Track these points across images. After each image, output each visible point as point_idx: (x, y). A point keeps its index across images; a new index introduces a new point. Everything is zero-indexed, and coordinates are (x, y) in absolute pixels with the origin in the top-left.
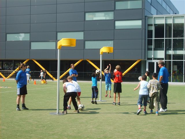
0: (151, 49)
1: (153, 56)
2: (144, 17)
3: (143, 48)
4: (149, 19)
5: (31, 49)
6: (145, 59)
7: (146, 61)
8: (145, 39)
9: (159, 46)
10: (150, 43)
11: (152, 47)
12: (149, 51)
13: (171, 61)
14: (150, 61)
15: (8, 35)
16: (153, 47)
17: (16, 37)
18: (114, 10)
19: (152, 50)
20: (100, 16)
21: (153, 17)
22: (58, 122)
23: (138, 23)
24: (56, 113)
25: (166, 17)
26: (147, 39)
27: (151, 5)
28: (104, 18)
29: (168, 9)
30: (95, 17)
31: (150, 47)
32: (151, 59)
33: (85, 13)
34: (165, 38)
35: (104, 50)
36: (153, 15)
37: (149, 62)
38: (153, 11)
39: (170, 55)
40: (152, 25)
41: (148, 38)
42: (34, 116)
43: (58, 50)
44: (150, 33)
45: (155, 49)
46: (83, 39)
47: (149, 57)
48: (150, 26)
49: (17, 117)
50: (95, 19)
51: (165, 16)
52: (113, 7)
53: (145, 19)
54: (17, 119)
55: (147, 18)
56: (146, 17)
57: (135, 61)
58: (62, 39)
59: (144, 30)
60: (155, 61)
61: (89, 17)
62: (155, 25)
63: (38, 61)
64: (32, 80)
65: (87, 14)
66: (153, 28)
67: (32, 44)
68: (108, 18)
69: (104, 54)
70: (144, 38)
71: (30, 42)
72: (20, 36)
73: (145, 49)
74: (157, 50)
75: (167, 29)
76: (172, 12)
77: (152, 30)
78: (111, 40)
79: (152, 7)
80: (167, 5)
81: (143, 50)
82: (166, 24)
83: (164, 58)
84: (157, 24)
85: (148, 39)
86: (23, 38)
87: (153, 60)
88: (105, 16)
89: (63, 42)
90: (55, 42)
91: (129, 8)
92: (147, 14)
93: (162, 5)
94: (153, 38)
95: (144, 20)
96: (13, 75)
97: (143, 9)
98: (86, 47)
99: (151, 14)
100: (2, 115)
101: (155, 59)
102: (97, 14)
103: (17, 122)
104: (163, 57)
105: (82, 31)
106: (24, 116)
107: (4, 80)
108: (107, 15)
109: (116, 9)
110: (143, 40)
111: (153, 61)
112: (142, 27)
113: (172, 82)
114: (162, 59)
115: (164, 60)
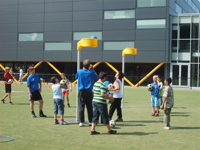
0: (176, 51)
1: (177, 59)
2: (168, 16)
3: (167, 49)
4: (173, 18)
5: (45, 50)
6: (169, 61)
7: (170, 64)
8: (169, 40)
9: (184, 48)
10: (174, 44)
11: (177, 48)
12: (173, 53)
13: (198, 64)
14: (175, 64)
15: (20, 35)
16: (178, 48)
17: (28, 36)
18: (135, 8)
19: (177, 52)
20: (120, 15)
21: (178, 16)
22: (79, 131)
23: (161, 23)
24: (76, 120)
25: (192, 16)
26: (171, 39)
27: (176, 2)
28: (124, 17)
29: (194, 7)
30: (115, 15)
31: (174, 48)
32: (176, 62)
33: (104, 11)
34: (191, 39)
35: (127, 51)
36: (178, 14)
37: (173, 65)
38: (178, 9)
39: (196, 58)
40: (176, 25)
41: (172, 39)
42: (51, 124)
43: (78, 51)
44: (175, 33)
45: (181, 51)
46: (101, 39)
47: (174, 59)
48: (174, 25)
49: (33, 125)
50: (114, 17)
51: (191, 14)
52: (135, 5)
53: (169, 18)
54: (33, 127)
55: (171, 17)
56: (170, 15)
57: (158, 64)
58: (83, 39)
59: (168, 30)
60: (180, 64)
61: (108, 15)
62: (180, 24)
63: (52, 63)
64: (46, 83)
65: (106, 13)
66: (178, 28)
67: (46, 44)
68: (129, 17)
69: (127, 56)
70: (167, 38)
71: (44, 42)
72: (33, 35)
73: (169, 51)
74: (183, 52)
75: (193, 30)
76: (198, 10)
77: (177, 30)
78: (132, 41)
79: (177, 5)
80: (193, 3)
81: (167, 52)
82: (192, 23)
83: (189, 61)
84: (183, 24)
85: (172, 40)
87: (178, 62)
88: (125, 15)
89: (83, 42)
90: (71, 43)
91: (152, 6)
92: (171, 12)
93: (187, 3)
94: (178, 39)
95: (168, 19)
96: (25, 78)
97: (167, 7)
98: (105, 49)
99: (176, 12)
100: (16, 123)
101: (180, 61)
102: (117, 12)
103: (34, 131)
104: (189, 59)
105: (100, 31)
106: (41, 124)
107: (16, 83)
108: (127, 14)
109: (138, 6)
110: (167, 41)
111: (178, 64)
112: (166, 27)
113: (199, 87)
114: (188, 62)
115: (190, 63)
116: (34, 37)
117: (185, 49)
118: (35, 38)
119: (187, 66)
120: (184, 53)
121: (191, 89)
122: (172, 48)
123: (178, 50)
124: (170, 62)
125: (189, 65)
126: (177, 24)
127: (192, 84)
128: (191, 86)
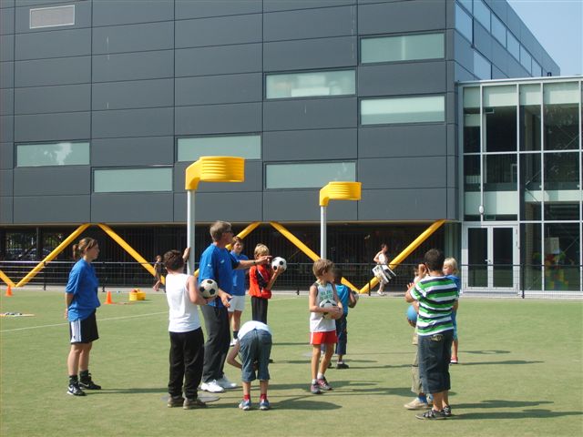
0: (475, 188)
1: (481, 209)
2: (451, 88)
3: (451, 183)
4: (467, 92)
5: (96, 191)
6: (457, 217)
7: (460, 224)
8: (457, 157)
9: (499, 177)
10: (471, 166)
11: (479, 179)
12: (470, 194)
13: (540, 224)
14: (474, 225)
15: (20, 148)
16: (481, 179)
17: (46, 153)
18: (356, 65)
19: (479, 190)
20: (313, 86)
21: (481, 85)
22: (194, 428)
23: (433, 107)
25: (520, 85)
26: (462, 154)
27: (473, 47)
28: (325, 92)
29: (526, 60)
30: (296, 87)
31: (472, 179)
32: (477, 218)
33: (265, 74)
34: (518, 152)
35: (332, 191)
36: (479, 79)
37: (469, 229)
38: (480, 66)
39: (536, 206)
40: (476, 111)
41: (465, 151)
42: (113, 408)
43: (189, 193)
44: (472, 134)
45: (491, 186)
46: (259, 158)
47: (471, 212)
48: (471, 113)
49: (59, 412)
50: (296, 93)
51: (518, 81)
52: (354, 56)
53: (455, 92)
54: (60, 418)
55: (460, 88)
56: (457, 85)
57: (426, 226)
58: (201, 158)
59: (451, 128)
60: (490, 226)
61: (278, 88)
62: (487, 110)
63: (116, 229)
65: (271, 80)
66: (481, 121)
67: (98, 174)
68: (337, 92)
69: (331, 203)
70: (451, 151)
71: (93, 169)
72: (58, 149)
73: (457, 188)
74: (496, 190)
75: (526, 124)
76: (537, 69)
77: (479, 128)
78: (349, 160)
79: (476, 54)
80: (524, 47)
81: (452, 192)
82: (521, 107)
83: (516, 216)
84: (494, 108)
85: (465, 156)
86: (68, 158)
87: (484, 220)
88: (326, 85)
89: (203, 168)
90: (170, 170)
91: (404, 59)
92: (460, 76)
93: (506, 49)
94: (483, 153)
95: (451, 95)
96: (37, 275)
97: (448, 60)
98: (271, 185)
99: (474, 75)
100: (10, 407)
101: (489, 218)
102: (303, 78)
103: (62, 429)
104: (516, 210)
105: (256, 133)
106: (83, 409)
107: (10, 290)
108: (333, 83)
109: (364, 60)
110: (451, 160)
111: (483, 224)
112: (446, 118)
113: (545, 290)
114: (513, 218)
115: (519, 222)
116: (63, 154)
117: (502, 181)
118: (64, 157)
119: (511, 229)
120: (499, 194)
121: (523, 296)
122: (465, 179)
123: (484, 184)
124: (461, 220)
125: (515, 226)
126: (479, 109)
127: (527, 281)
128: (523, 287)
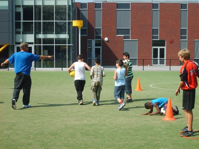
0: (19, 33)
1: (21, 40)
3: (11, 31)
7: (14, 45)
8: (13, 22)
9: (27, 29)
10: (18, 25)
11: (20, 30)
12: (17, 35)
13: (41, 46)
16: (21, 30)
19: (21, 34)
26: (14, 21)
31: (18, 30)
34: (34, 21)
37: (17, 47)
39: (40, 39)
40: (19, 6)
41: (16, 20)
44: (18, 15)
45: (25, 32)
47: (18, 41)
48: (18, 7)
57: (2, 46)
59: (11, 12)
62: (23, 6)
66: (21, 10)
70: (11, 20)
73: (13, 33)
74: (26, 34)
75: (36, 11)
77: (20, 12)
81: (11, 34)
82: (35, 5)
84: (26, 5)
85: (15, 22)
94: (22, 21)
104: (33, 41)
110: (11, 23)
112: (9, 8)
113: (43, 67)
114: (32, 43)
115: (34, 45)
119: (31, 47)
120: (28, 35)
121: (35, 70)
122: (16, 30)
123: (22, 32)
124: (14, 44)
125: (33, 46)
126: (20, 6)
127: (37, 65)
128: (35, 67)
